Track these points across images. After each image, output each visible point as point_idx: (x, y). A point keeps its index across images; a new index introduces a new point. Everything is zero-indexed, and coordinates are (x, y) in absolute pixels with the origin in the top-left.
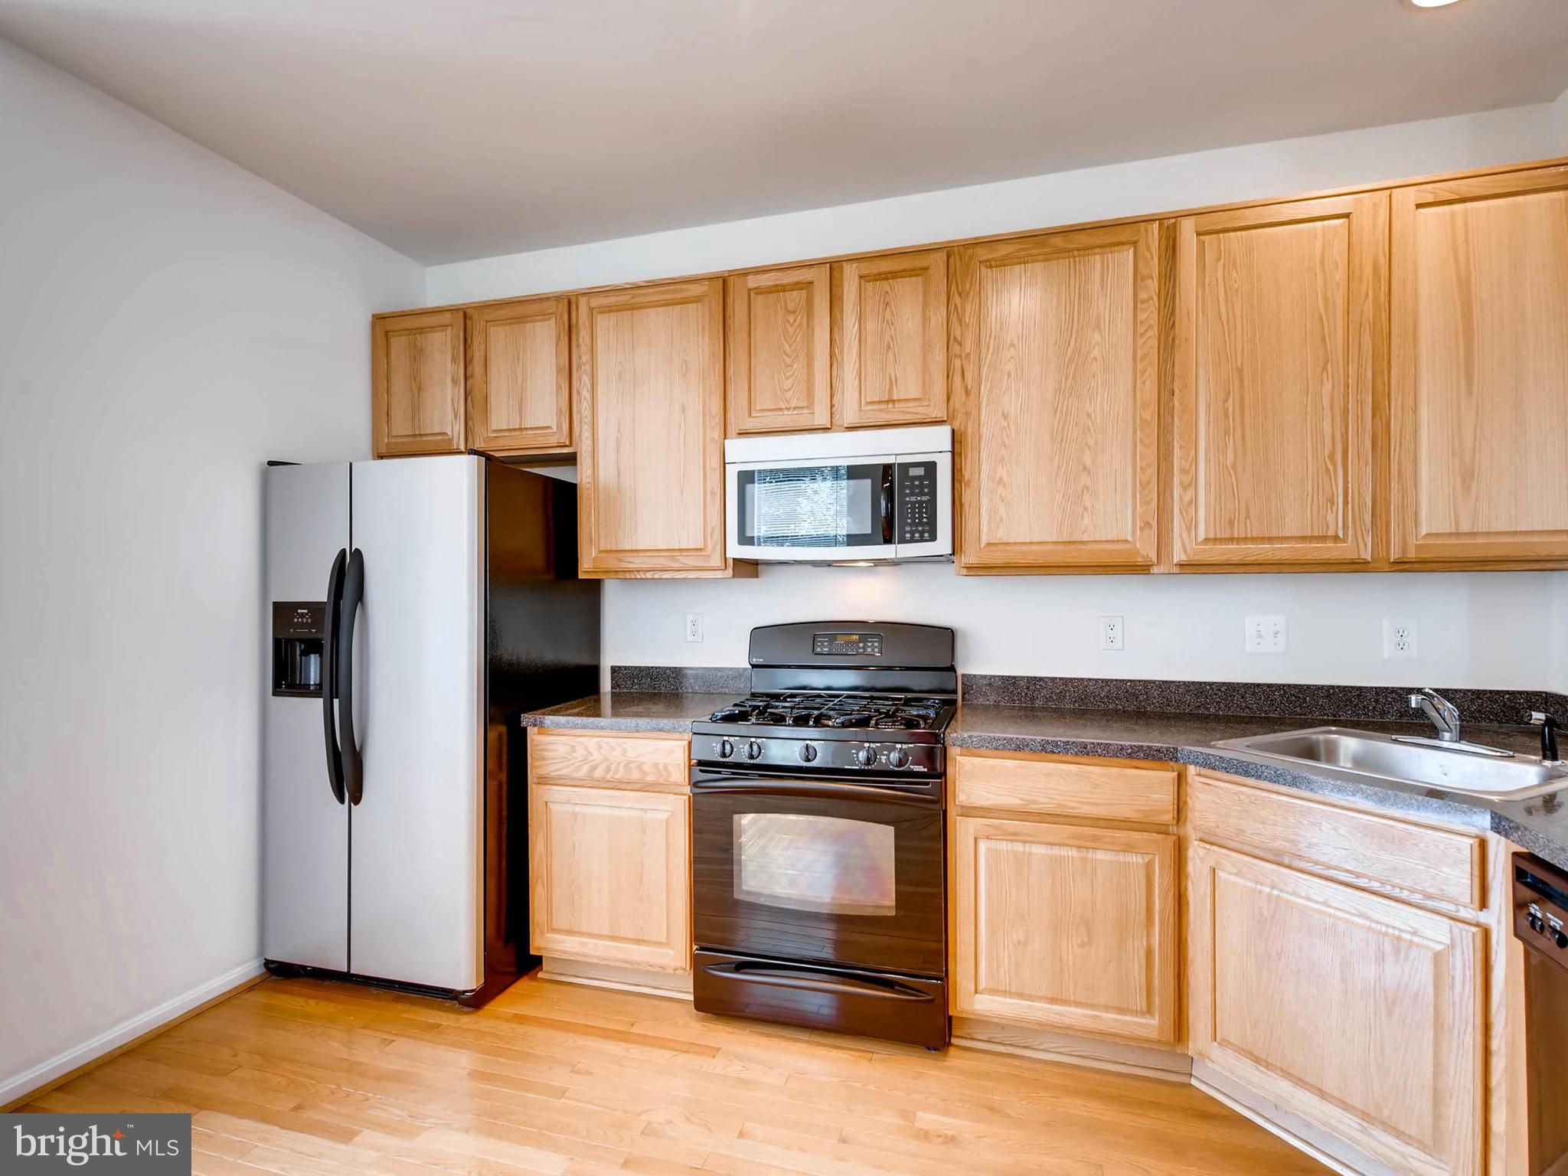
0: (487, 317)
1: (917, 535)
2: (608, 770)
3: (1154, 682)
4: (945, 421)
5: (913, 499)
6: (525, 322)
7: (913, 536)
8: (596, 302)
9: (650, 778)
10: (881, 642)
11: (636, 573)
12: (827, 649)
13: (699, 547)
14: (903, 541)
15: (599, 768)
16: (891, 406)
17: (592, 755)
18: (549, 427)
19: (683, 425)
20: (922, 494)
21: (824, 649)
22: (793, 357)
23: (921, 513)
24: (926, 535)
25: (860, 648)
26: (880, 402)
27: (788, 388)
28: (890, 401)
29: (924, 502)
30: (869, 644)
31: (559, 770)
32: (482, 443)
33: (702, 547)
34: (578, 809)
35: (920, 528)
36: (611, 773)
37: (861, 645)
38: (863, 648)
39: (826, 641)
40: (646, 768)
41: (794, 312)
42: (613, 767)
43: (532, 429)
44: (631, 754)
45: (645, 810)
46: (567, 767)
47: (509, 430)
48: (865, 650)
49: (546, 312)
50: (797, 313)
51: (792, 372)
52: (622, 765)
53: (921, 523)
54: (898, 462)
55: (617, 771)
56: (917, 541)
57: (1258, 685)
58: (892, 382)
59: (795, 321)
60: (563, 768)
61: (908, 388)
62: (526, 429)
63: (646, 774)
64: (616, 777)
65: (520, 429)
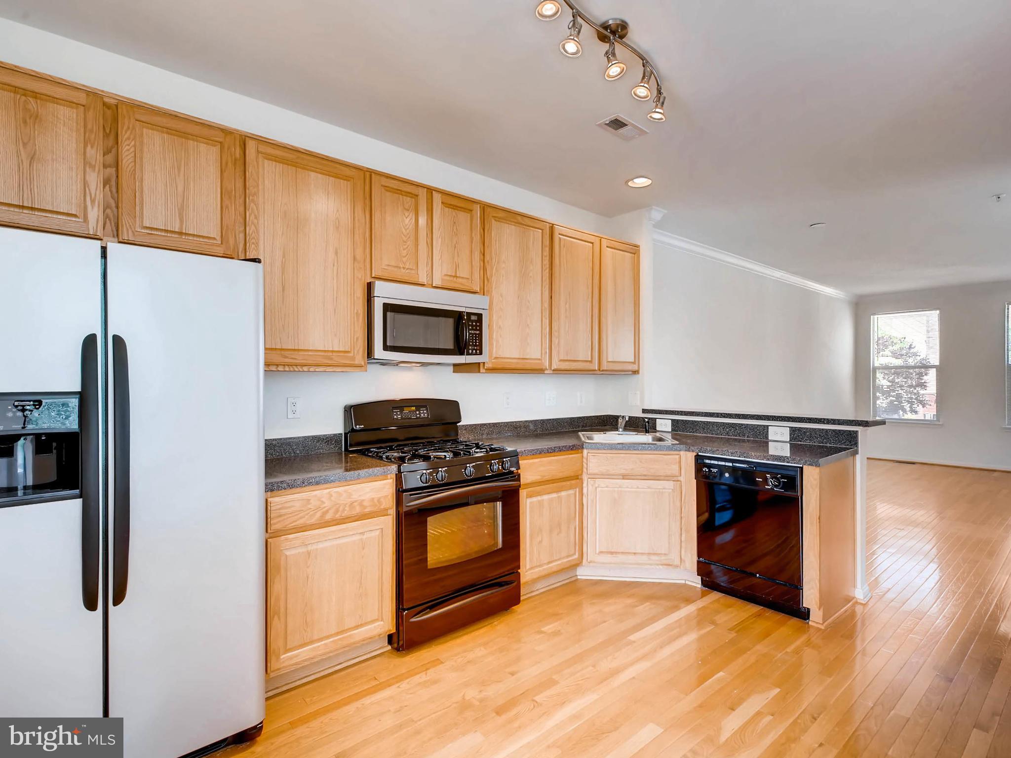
0: (138, 117)
1: (474, 351)
2: (337, 511)
3: (538, 420)
4: (478, 292)
5: (473, 332)
6: (188, 139)
7: (472, 352)
8: (262, 148)
9: (367, 510)
10: (427, 410)
11: (294, 367)
12: (400, 416)
13: (347, 350)
14: (468, 354)
15: (330, 511)
16: (455, 279)
17: (324, 503)
18: (214, 239)
19: (336, 264)
20: (476, 330)
21: (399, 417)
22: (408, 237)
23: (476, 340)
24: (478, 351)
25: (417, 414)
26: (450, 276)
27: (406, 254)
28: (456, 276)
29: (477, 334)
30: (422, 412)
31: (296, 521)
32: (130, 236)
33: (349, 350)
34: (310, 548)
35: (475, 348)
36: (339, 513)
37: (418, 412)
38: (419, 414)
39: (398, 412)
40: (365, 504)
41: (408, 210)
42: (341, 509)
43: (194, 235)
44: (355, 497)
45: (362, 533)
46: (301, 518)
47: (166, 231)
48: (420, 416)
49: (212, 138)
50: (410, 210)
51: (406, 246)
52: (347, 506)
53: (476, 345)
54: (467, 311)
55: (344, 510)
56: (474, 354)
57: (550, 419)
58: (457, 267)
59: (408, 216)
60: (298, 520)
61: (464, 272)
62: (186, 234)
63: (365, 507)
64: (343, 515)
65: (181, 233)
